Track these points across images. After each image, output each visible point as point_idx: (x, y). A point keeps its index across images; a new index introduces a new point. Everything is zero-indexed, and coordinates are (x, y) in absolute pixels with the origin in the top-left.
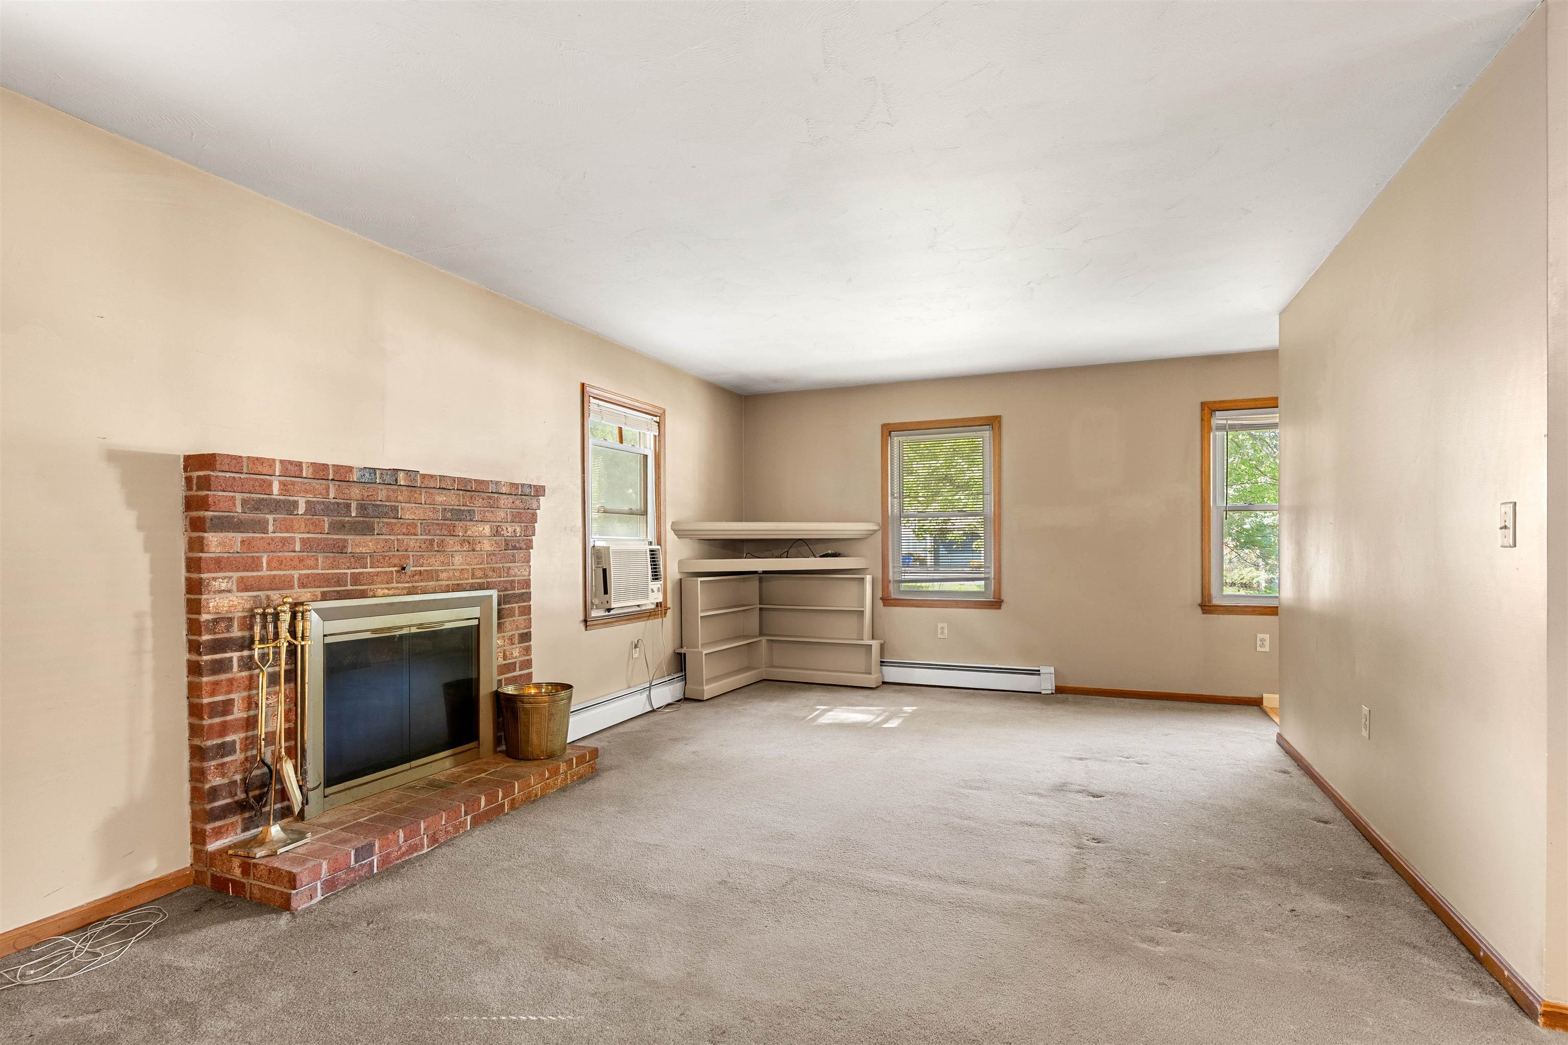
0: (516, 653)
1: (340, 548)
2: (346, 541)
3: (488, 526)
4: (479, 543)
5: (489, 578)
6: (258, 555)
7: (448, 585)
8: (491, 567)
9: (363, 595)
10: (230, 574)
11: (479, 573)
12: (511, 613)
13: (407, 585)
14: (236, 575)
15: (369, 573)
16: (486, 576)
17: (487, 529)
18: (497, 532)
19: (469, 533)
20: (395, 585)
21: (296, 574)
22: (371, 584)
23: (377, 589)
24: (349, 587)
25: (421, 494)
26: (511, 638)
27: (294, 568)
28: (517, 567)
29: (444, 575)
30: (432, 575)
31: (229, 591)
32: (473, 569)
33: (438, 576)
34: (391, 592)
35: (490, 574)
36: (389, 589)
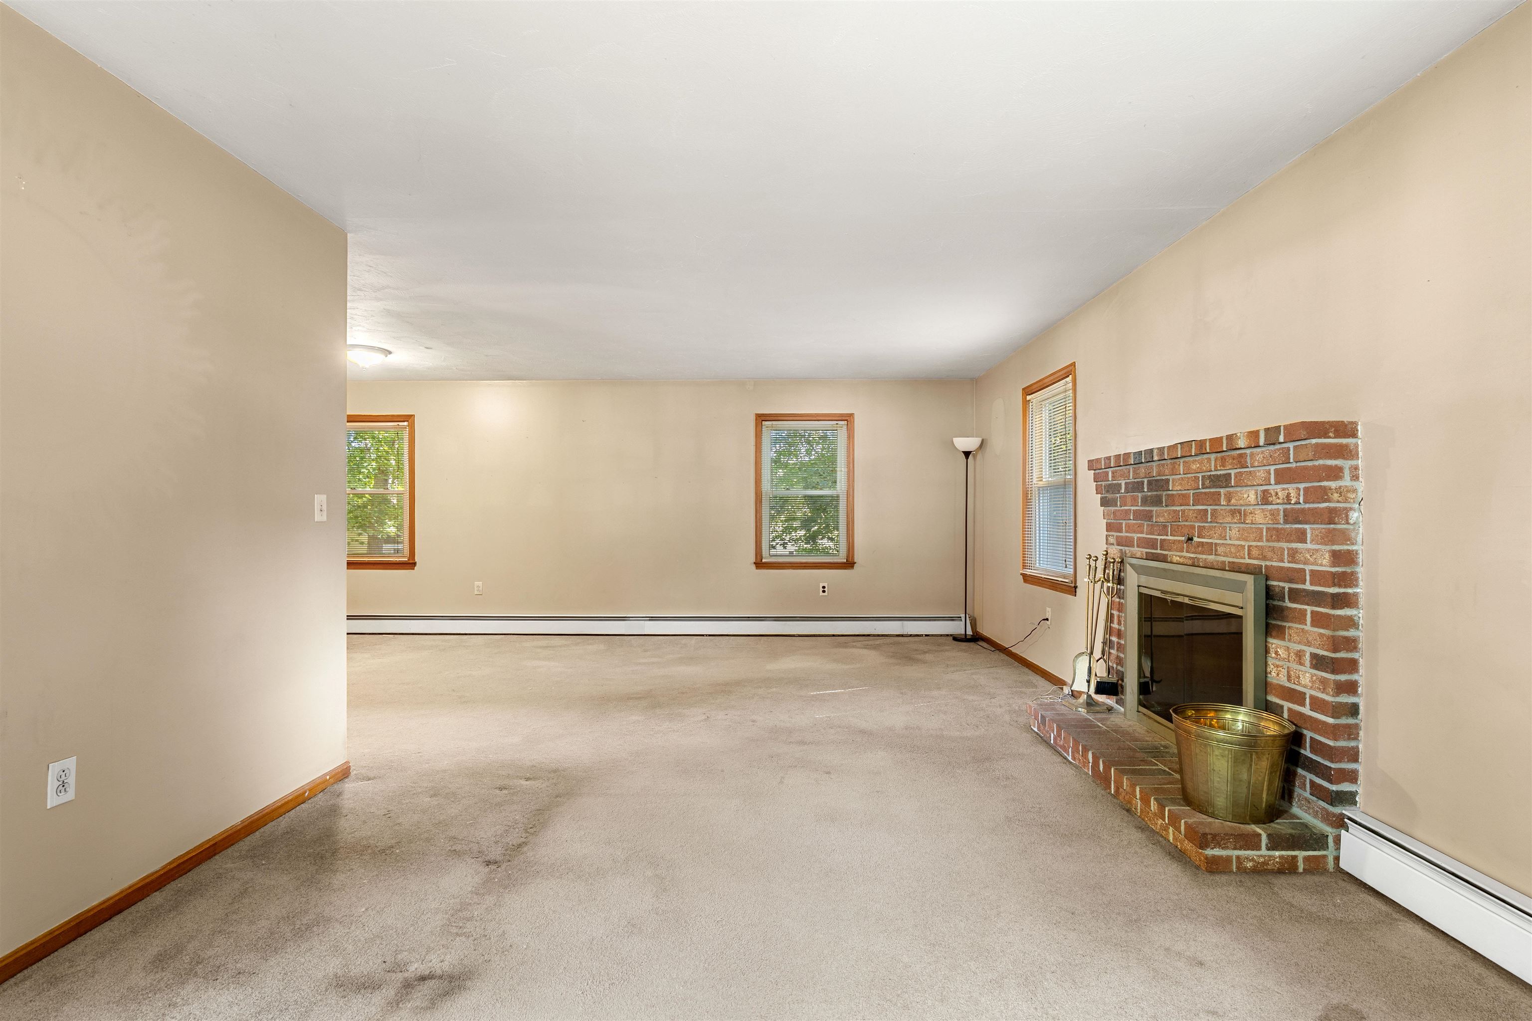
0: (1306, 679)
1: (1148, 516)
2: (1152, 511)
3: (1253, 492)
4: (1251, 513)
5: (1268, 560)
6: (1121, 521)
7: (1224, 562)
8: (1270, 547)
9: (1163, 559)
10: (1113, 533)
11: (1255, 552)
12: (1300, 617)
13: (1192, 555)
14: (1115, 534)
15: (1169, 540)
16: (1264, 558)
17: (1252, 498)
18: (1265, 499)
19: (1233, 501)
20: (1185, 554)
21: (1136, 536)
22: (1170, 550)
23: (1173, 555)
24: (1159, 551)
25: (1179, 465)
26: (1299, 655)
27: (1134, 532)
28: (1308, 550)
29: (1220, 550)
30: (1210, 548)
31: (1113, 544)
32: (1249, 547)
33: (1216, 550)
34: (1181, 560)
35: (1270, 554)
36: (1180, 557)
